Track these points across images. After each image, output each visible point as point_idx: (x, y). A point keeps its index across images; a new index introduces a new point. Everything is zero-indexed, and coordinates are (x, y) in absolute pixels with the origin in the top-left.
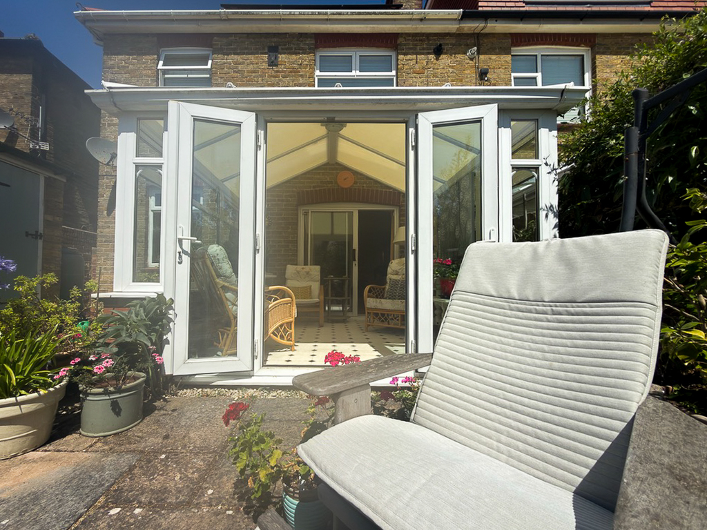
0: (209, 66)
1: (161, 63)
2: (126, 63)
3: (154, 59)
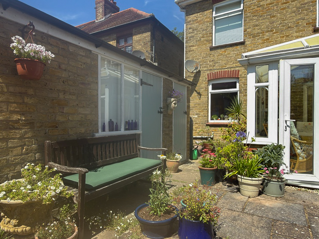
0: (242, 8)
1: (214, 12)
2: (196, 18)
3: (211, 12)
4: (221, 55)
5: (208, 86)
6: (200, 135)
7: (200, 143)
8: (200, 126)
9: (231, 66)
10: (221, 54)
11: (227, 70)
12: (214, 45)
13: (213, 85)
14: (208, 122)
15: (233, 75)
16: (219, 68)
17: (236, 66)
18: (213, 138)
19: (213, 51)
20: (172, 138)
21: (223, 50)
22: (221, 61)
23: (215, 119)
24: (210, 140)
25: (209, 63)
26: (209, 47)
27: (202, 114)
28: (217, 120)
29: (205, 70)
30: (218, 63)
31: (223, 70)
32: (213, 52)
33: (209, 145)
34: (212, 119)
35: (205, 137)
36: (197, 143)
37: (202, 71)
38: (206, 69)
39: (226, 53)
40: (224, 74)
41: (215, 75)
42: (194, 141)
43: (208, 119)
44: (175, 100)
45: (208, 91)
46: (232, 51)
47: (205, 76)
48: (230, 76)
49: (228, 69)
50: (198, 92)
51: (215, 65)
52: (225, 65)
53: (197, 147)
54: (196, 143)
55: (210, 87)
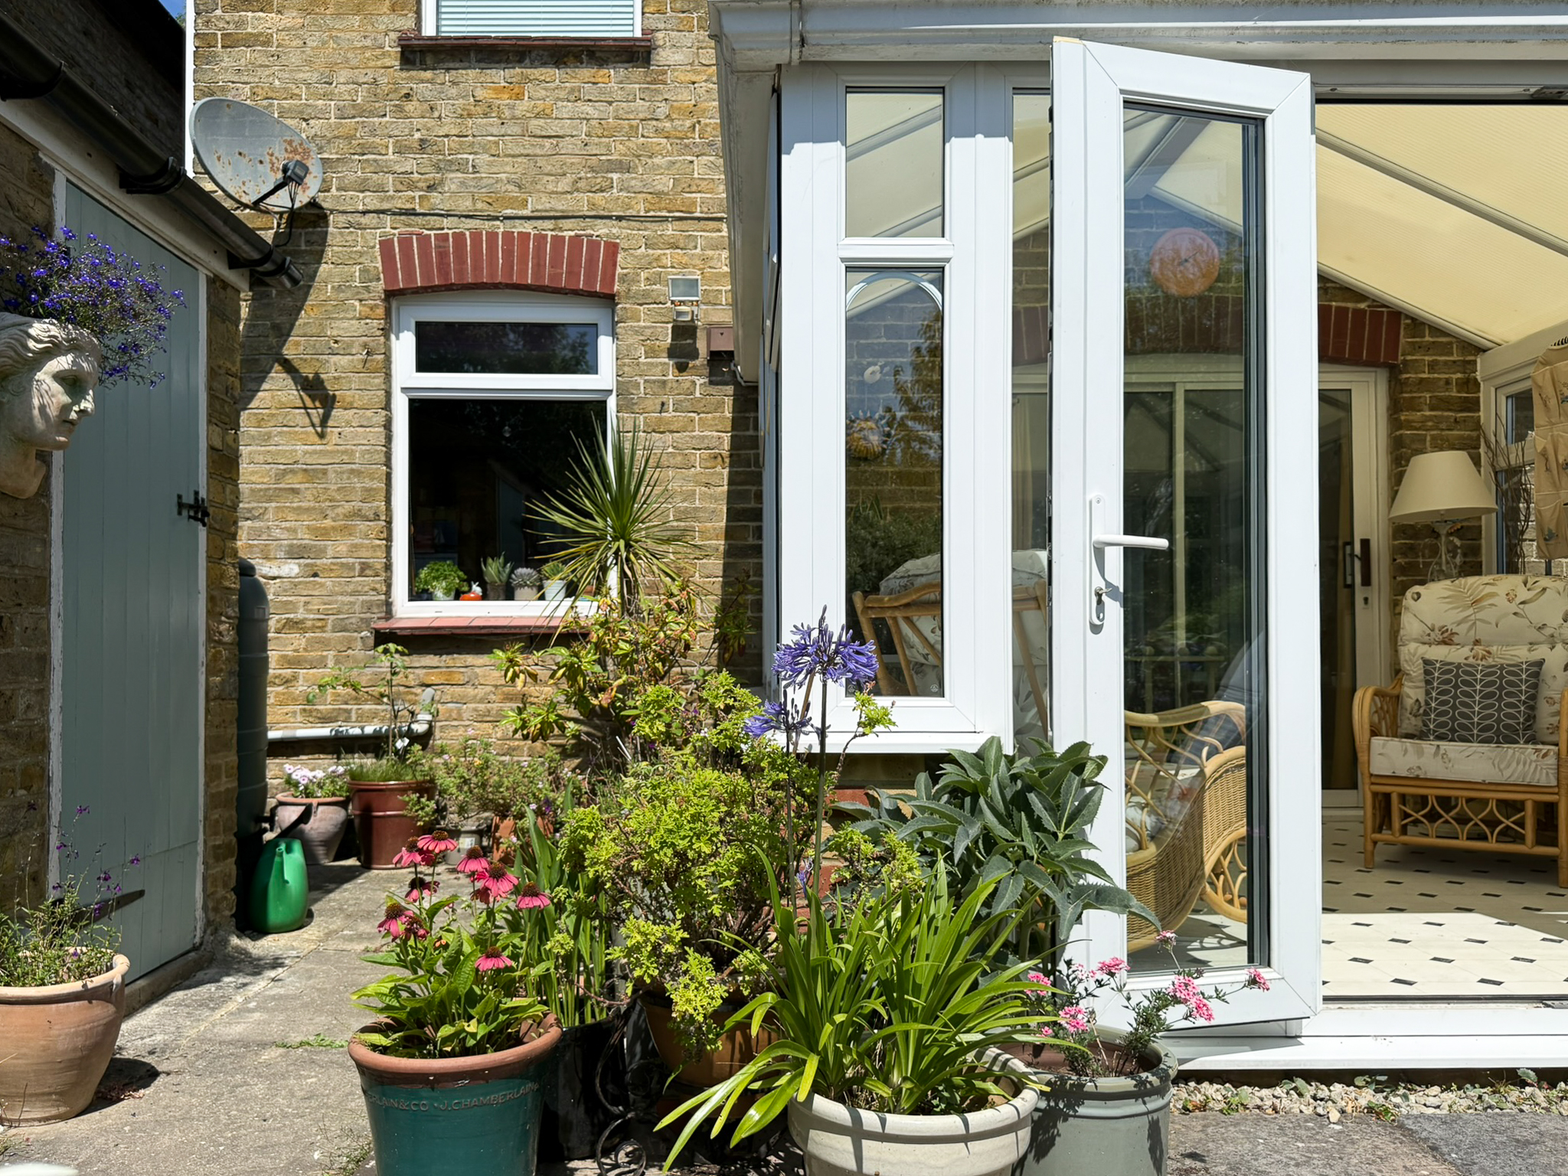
4: (486, 115)
5: (388, 338)
6: (325, 720)
7: (320, 786)
8: (325, 644)
9: (561, 205)
10: (489, 110)
11: (527, 227)
12: (429, 30)
13: (424, 332)
14: (389, 614)
15: (572, 273)
16: (469, 203)
17: (592, 205)
18: (429, 733)
19: (428, 74)
20: (44, 747)
21: (499, 76)
22: (486, 157)
23: (447, 592)
24: (406, 750)
25: (391, 156)
26: (394, 36)
27: (343, 548)
28: (457, 597)
29: (364, 213)
30: (461, 166)
31: (501, 228)
32: (424, 83)
33: (403, 791)
34: (419, 593)
35: (369, 730)
36: (296, 785)
37: (342, 218)
38: (371, 201)
39: (523, 106)
40: (509, 254)
41: (443, 255)
42: (276, 770)
43: (388, 593)
44: (74, 347)
45: (388, 376)
46: (562, 94)
47: (361, 254)
48: (554, 277)
49: (539, 223)
50: (307, 371)
51: (442, 182)
52: (513, 191)
53: (305, 817)
54: (290, 782)
55: (404, 347)
